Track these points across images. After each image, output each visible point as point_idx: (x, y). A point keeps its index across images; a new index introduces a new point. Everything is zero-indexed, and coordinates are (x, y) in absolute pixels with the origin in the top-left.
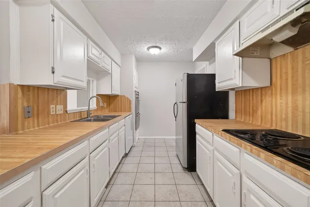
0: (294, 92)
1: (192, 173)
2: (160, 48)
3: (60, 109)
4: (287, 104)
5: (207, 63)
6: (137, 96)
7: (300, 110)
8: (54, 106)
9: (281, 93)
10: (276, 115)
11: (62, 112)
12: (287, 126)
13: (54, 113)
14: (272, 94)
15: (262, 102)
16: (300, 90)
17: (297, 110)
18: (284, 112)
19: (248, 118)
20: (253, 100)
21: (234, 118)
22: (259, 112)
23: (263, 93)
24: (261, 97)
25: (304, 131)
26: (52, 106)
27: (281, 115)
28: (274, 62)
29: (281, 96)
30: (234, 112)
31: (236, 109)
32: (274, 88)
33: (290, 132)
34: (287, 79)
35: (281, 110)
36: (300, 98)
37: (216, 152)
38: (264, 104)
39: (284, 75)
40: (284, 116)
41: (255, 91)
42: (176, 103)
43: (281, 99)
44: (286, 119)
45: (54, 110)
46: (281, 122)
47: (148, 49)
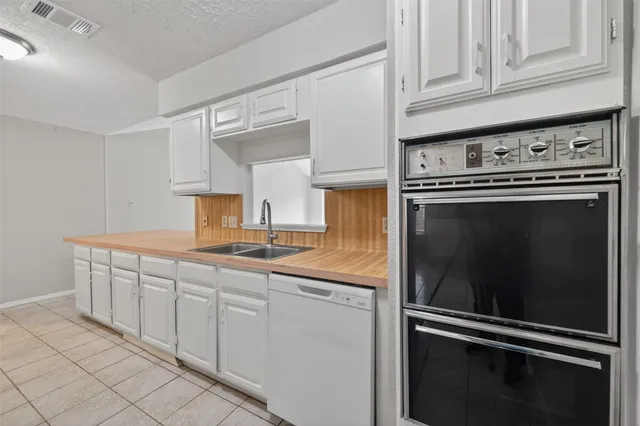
3: (232, 220)
8: (226, 217)
11: (236, 227)
13: (226, 226)
26: (223, 218)
45: (226, 222)
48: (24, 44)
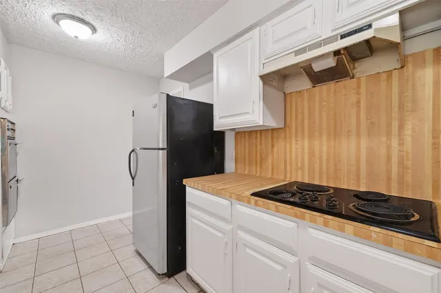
0: (311, 136)
1: (176, 277)
2: (94, 30)
4: (303, 150)
5: (187, 85)
6: (9, 133)
7: (317, 156)
9: (296, 137)
10: (291, 164)
12: (303, 177)
14: (285, 138)
15: (273, 147)
16: (317, 134)
17: (314, 156)
18: (300, 159)
19: (254, 169)
20: (261, 145)
21: (234, 170)
22: (270, 160)
23: (275, 136)
24: (272, 141)
25: (321, 179)
27: (297, 164)
28: (288, 99)
29: (297, 140)
30: (234, 161)
31: (236, 158)
32: (288, 130)
33: (307, 182)
34: (303, 120)
35: (297, 158)
36: (317, 143)
37: (241, 234)
38: (275, 150)
39: (300, 116)
40: (299, 165)
41: (263, 134)
42: (133, 150)
43: (296, 144)
44: (302, 168)
46: (297, 171)
47: (56, 17)
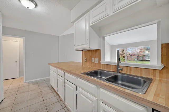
3: (96, 60)
8: (93, 58)
11: (98, 62)
13: (94, 62)
26: (92, 58)
45: (93, 60)
48: (34, 3)
